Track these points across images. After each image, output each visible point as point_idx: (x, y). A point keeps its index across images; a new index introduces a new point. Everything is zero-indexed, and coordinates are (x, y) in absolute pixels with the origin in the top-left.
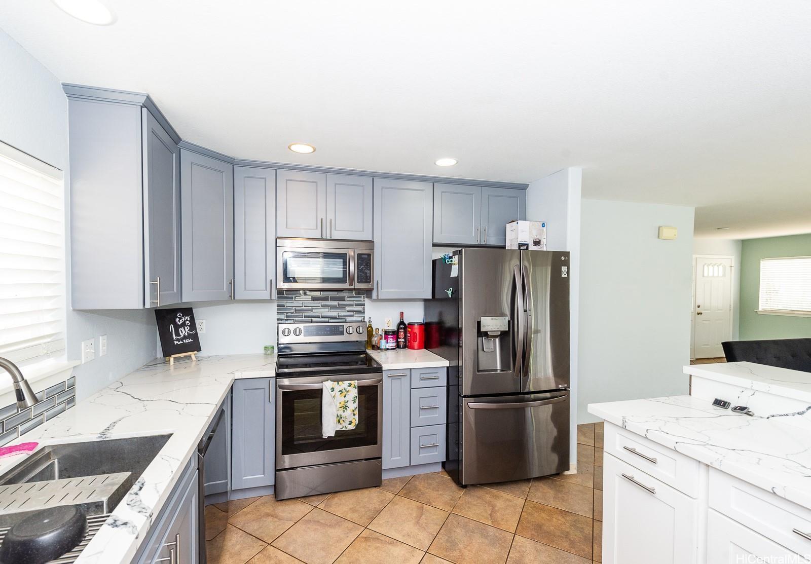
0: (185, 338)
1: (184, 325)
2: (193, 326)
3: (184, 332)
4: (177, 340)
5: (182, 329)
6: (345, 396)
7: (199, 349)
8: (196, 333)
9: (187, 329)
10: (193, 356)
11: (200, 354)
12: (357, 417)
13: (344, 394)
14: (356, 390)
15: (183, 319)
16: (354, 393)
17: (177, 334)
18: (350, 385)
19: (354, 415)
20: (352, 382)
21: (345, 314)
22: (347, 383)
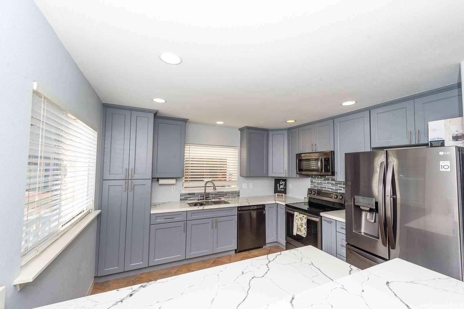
0: (282, 189)
1: (282, 184)
2: (285, 185)
3: (282, 187)
4: (279, 189)
5: (281, 186)
6: (302, 221)
7: (285, 193)
8: (286, 188)
9: (283, 186)
10: (284, 195)
11: (285, 195)
12: (306, 232)
13: (301, 220)
14: (306, 220)
15: (282, 183)
16: (305, 221)
17: (279, 187)
18: (303, 217)
19: (305, 231)
20: (304, 216)
21: (338, 188)
22: (302, 215)
